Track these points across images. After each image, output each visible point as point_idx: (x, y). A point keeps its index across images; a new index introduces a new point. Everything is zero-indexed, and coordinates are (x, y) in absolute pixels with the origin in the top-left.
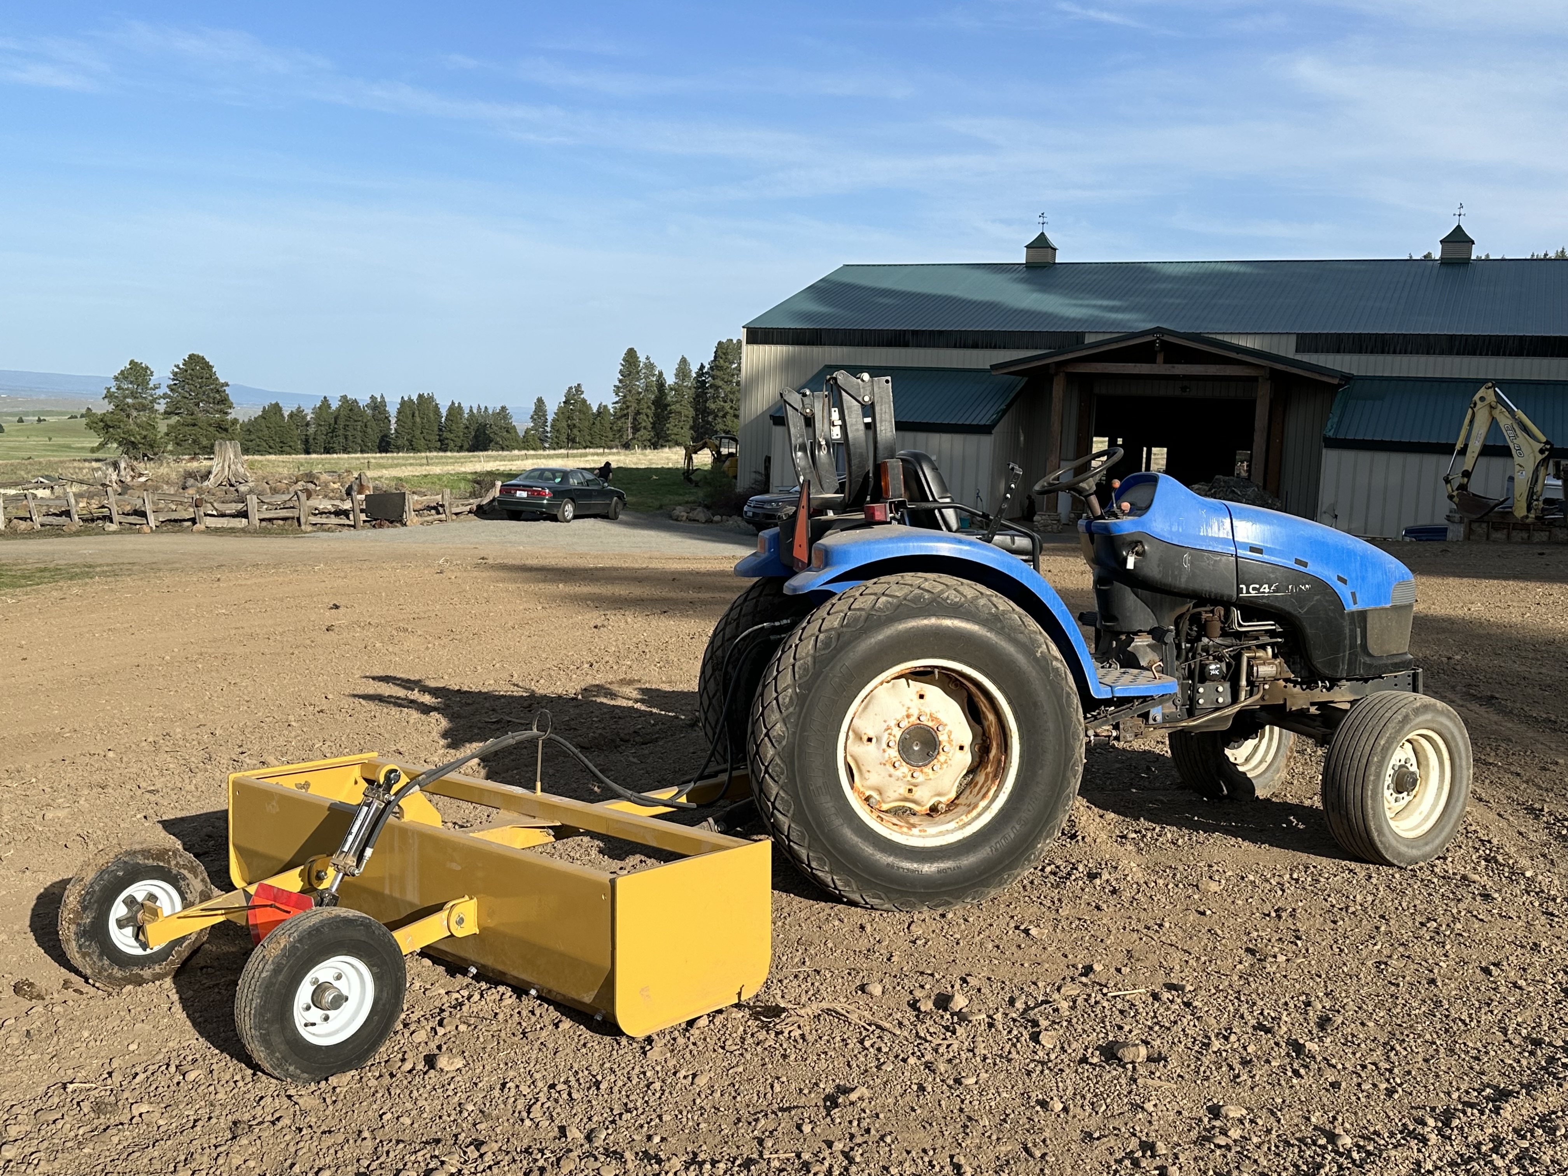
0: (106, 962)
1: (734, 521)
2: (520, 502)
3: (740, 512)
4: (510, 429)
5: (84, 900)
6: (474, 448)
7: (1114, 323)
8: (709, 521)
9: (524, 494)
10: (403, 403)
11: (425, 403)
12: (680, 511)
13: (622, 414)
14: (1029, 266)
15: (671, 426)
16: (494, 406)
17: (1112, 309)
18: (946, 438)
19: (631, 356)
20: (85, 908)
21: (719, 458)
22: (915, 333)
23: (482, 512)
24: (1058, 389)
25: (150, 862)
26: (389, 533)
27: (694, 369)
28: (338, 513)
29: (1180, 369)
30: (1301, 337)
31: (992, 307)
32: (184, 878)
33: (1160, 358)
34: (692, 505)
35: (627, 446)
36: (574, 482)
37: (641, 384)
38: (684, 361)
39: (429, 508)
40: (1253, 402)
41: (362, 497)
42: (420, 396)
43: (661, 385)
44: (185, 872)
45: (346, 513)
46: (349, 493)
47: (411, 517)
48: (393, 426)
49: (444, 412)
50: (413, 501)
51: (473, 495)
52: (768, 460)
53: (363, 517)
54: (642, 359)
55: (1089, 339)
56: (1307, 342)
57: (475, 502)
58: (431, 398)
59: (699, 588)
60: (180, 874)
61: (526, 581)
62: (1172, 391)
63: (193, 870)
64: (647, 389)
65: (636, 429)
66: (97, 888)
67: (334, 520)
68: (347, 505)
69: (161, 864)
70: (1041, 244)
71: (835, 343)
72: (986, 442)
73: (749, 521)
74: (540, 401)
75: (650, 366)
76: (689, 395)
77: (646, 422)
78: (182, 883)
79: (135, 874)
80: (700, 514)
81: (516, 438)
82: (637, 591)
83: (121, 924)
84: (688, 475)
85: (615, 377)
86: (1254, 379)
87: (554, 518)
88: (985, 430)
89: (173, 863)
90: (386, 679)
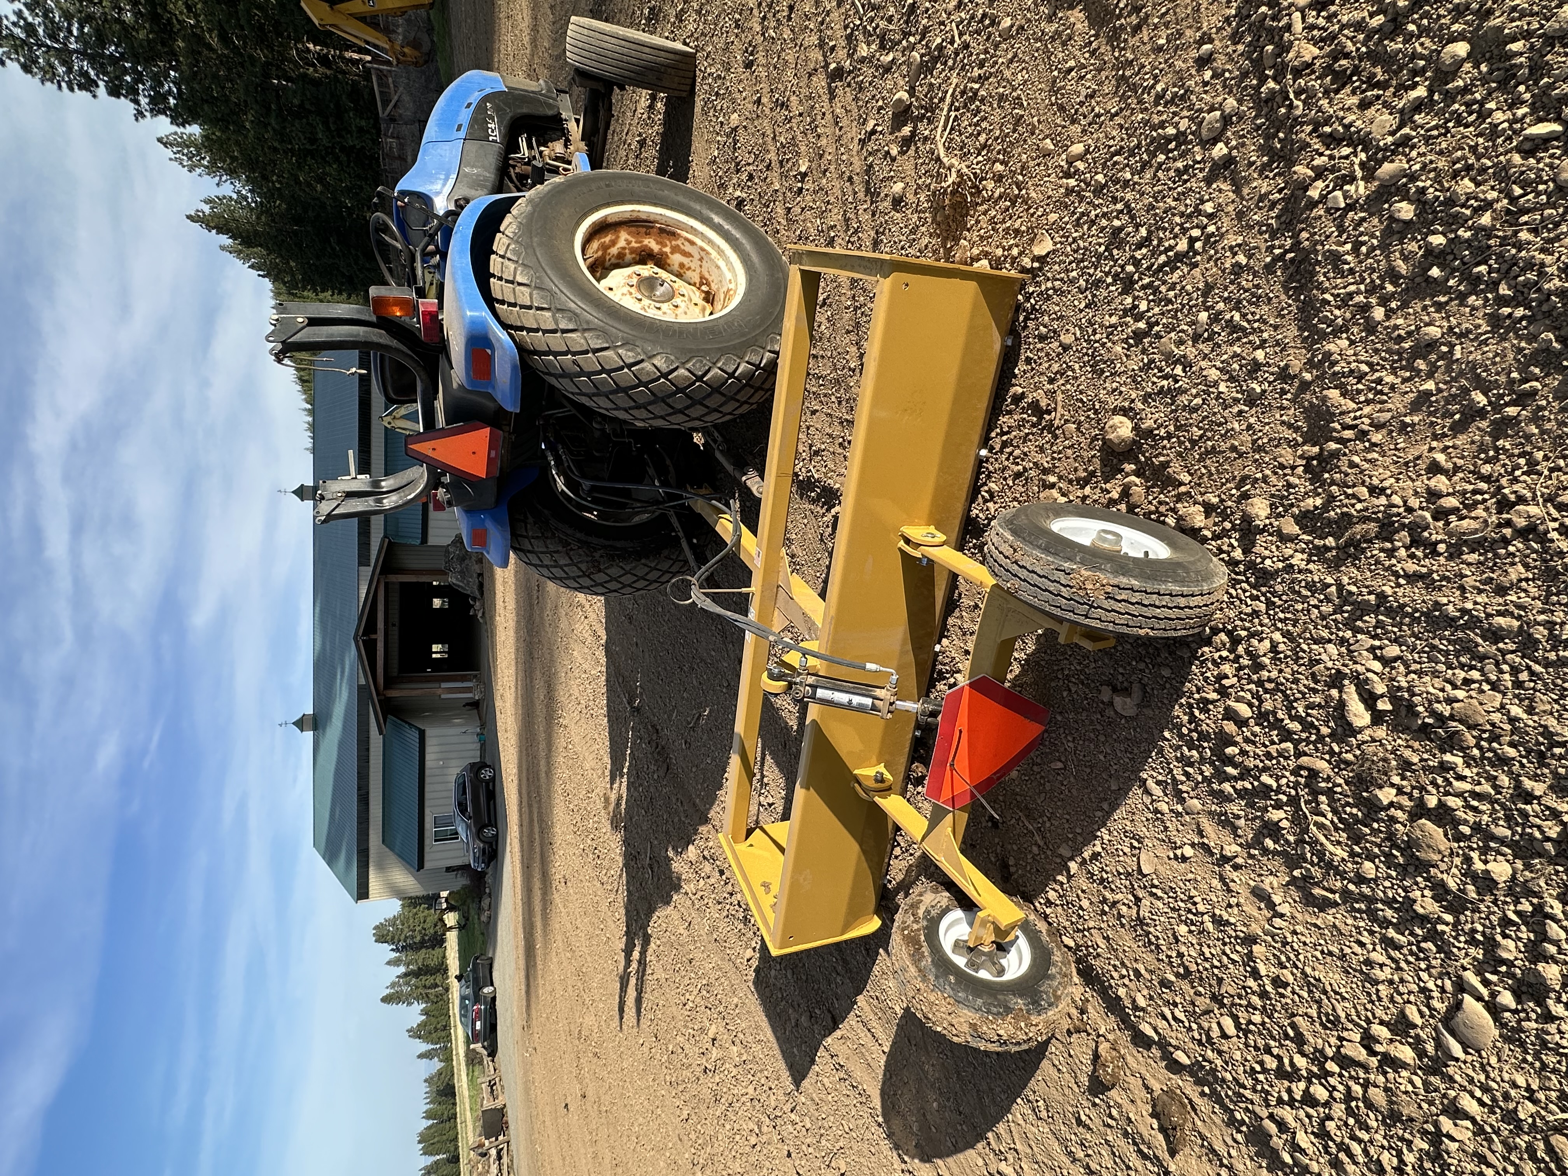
0: (1053, 970)
1: (489, 879)
2: (484, 1025)
3: (482, 874)
4: (440, 1073)
5: (999, 1013)
6: (454, 1095)
7: (351, 669)
8: (490, 895)
9: (478, 1024)
10: (425, 1154)
11: (424, 1138)
12: (484, 918)
13: (425, 998)
14: (315, 728)
15: (433, 963)
16: (424, 1088)
17: (343, 672)
18: (429, 757)
19: (387, 1000)
20: (1008, 1010)
21: (451, 908)
22: (359, 789)
23: (492, 1053)
24: (393, 693)
25: (925, 950)
26: (511, 1116)
27: (394, 955)
28: (499, 1157)
29: (381, 625)
30: (360, 564)
31: (342, 745)
32: (927, 912)
33: (373, 636)
34: (480, 910)
35: (447, 990)
36: (468, 991)
37: (406, 989)
38: (389, 963)
39: (492, 1091)
40: (402, 584)
41: (487, 1143)
42: (420, 1142)
43: (406, 975)
44: (921, 912)
45: (499, 1152)
46: (484, 1155)
47: (499, 1104)
48: (441, 1156)
49: (431, 1122)
50: (488, 1104)
51: (481, 1063)
52: (449, 869)
53: (501, 1138)
54: (388, 991)
55: (363, 682)
56: (363, 560)
57: (486, 1060)
58: (421, 1134)
59: (531, 842)
60: (925, 918)
61: (535, 978)
62: (395, 632)
63: (914, 906)
64: (407, 984)
65: (436, 986)
66: (979, 1002)
67: (505, 1160)
68: (493, 1152)
69: (922, 938)
70: (300, 724)
71: (367, 840)
72: (430, 732)
73: (488, 866)
74: (421, 1056)
75: (393, 985)
76: (411, 956)
77: (430, 980)
78: (933, 913)
79: (944, 965)
80: (485, 903)
81: (446, 1067)
82: (537, 885)
83: (1001, 972)
84: (462, 927)
85: (402, 1007)
86: (387, 585)
87: (494, 999)
88: (422, 734)
89: (915, 927)
90: (621, 1010)
